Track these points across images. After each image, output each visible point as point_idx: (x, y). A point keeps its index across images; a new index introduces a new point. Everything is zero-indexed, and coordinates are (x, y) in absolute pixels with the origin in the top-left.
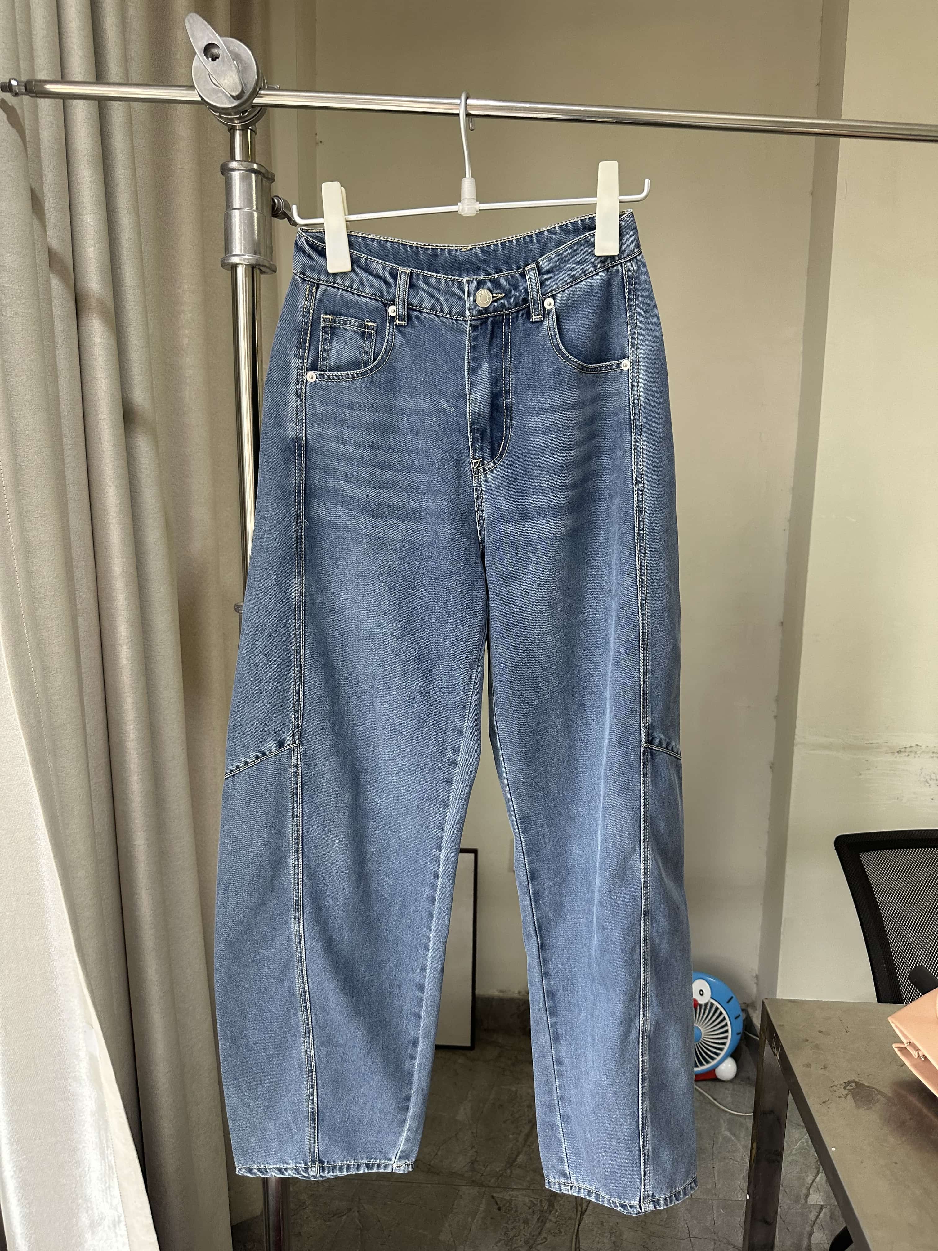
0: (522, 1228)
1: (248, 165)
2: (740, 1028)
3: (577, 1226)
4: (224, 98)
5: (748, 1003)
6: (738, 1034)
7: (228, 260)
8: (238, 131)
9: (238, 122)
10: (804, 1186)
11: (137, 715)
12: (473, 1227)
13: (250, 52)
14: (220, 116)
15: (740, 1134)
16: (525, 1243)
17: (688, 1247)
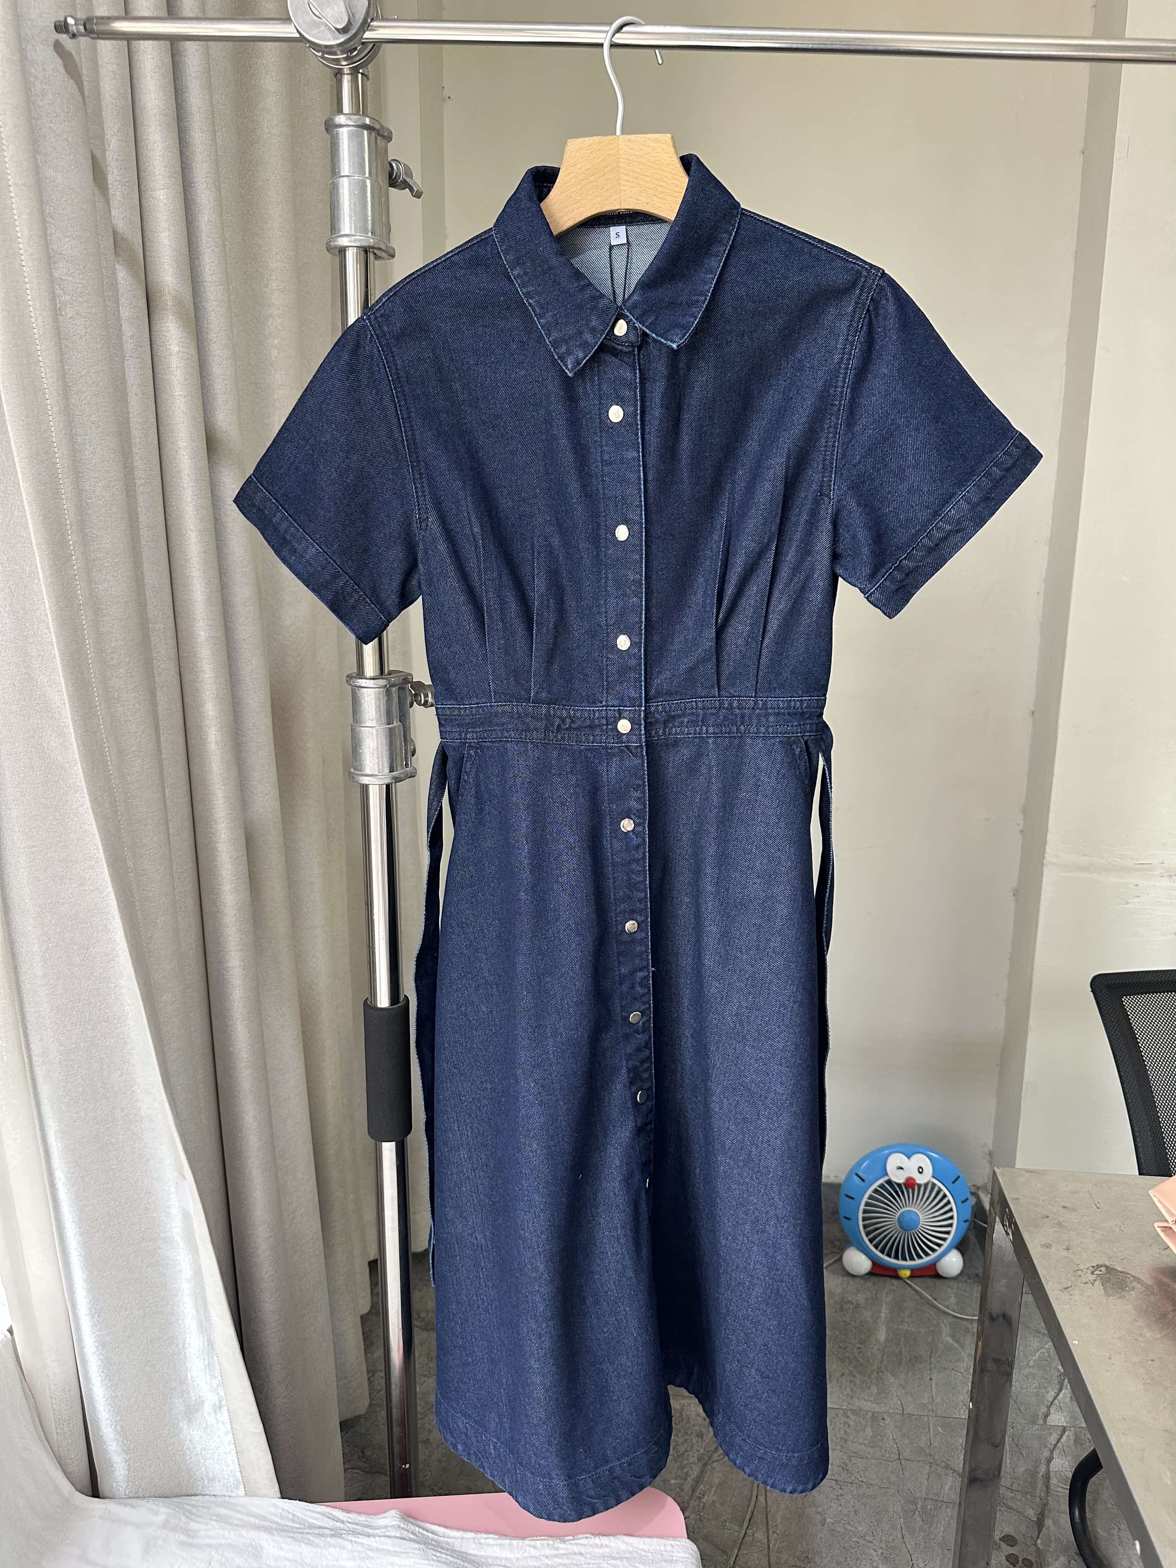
1: (359, 120)
2: (968, 1214)
4: (327, 32)
5: (979, 1185)
6: (965, 1221)
7: (335, 241)
8: (346, 76)
9: (346, 63)
14: (322, 57)
15: (965, 1340)
16: (699, 1460)
17: (897, 1470)
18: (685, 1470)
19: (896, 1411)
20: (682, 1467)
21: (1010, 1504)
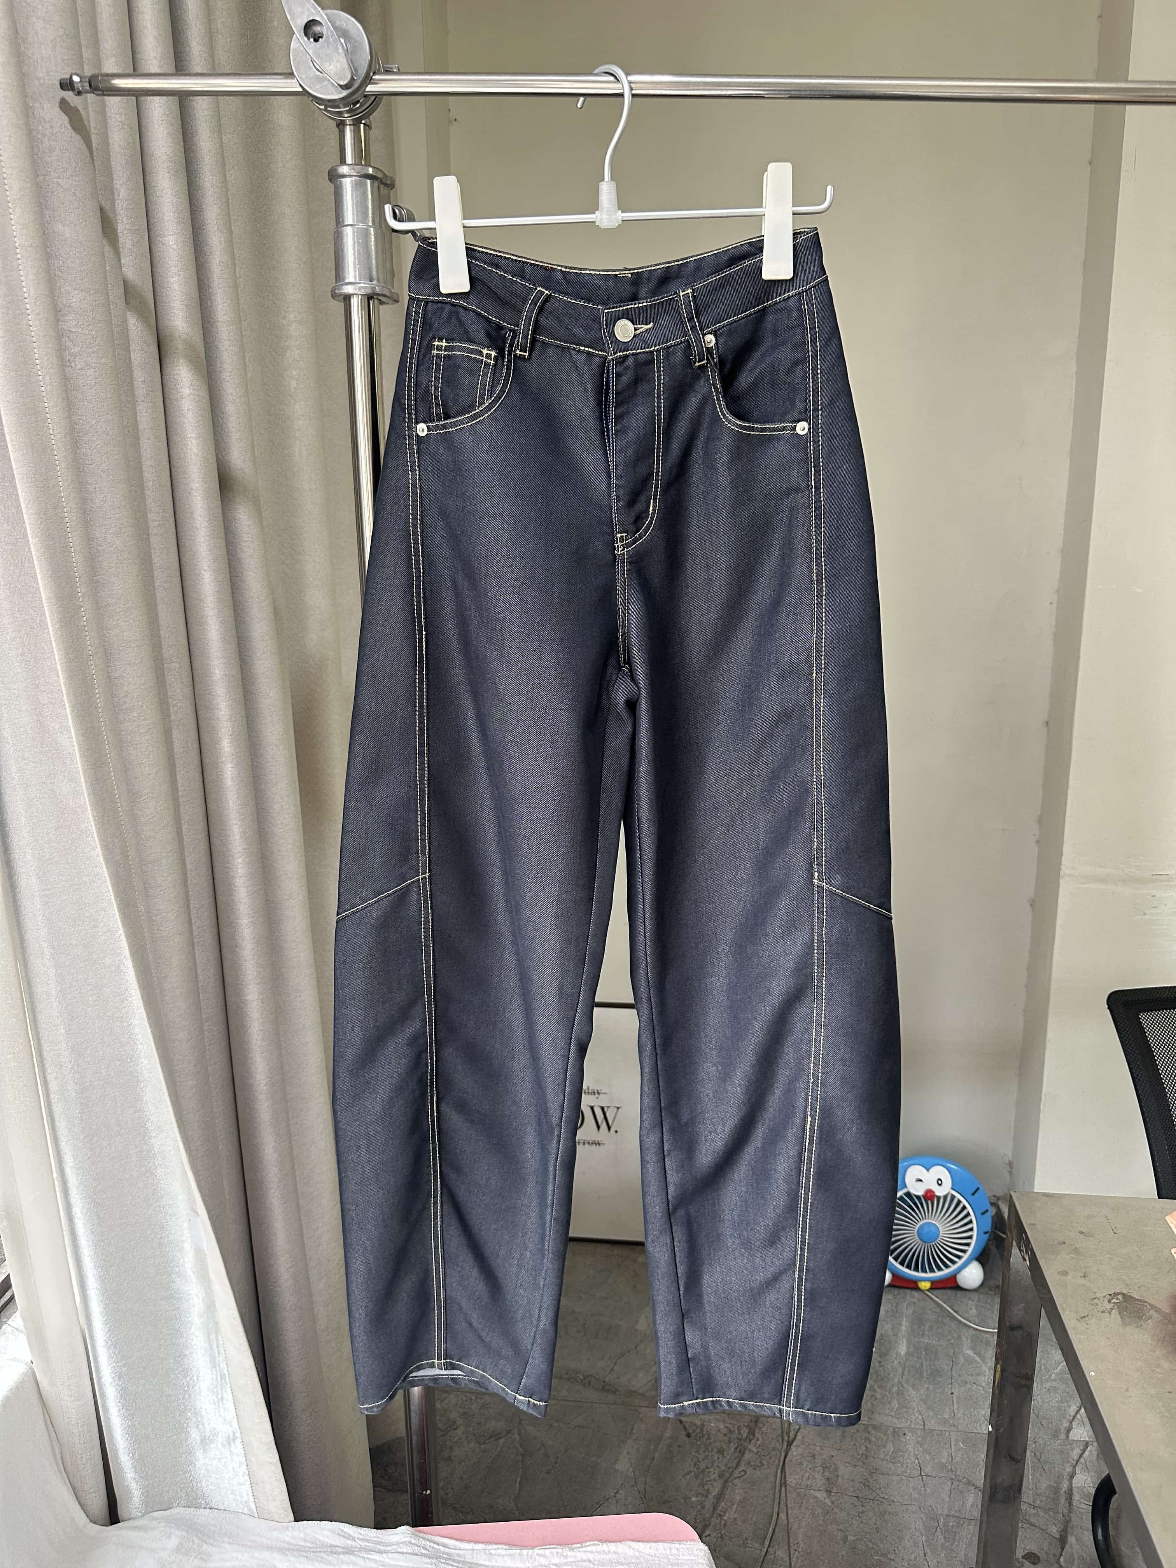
0: (716, 1459)
1: (362, 169)
2: (988, 1226)
3: (782, 1458)
4: (330, 86)
5: (998, 1195)
6: (985, 1233)
7: (340, 289)
8: (348, 127)
9: (349, 115)
10: (1065, 1418)
11: (244, 847)
12: (657, 1455)
13: (360, 28)
14: (326, 110)
15: (985, 1353)
16: (719, 1476)
17: (919, 1486)
18: (706, 1487)
19: (917, 1427)
20: (703, 1485)
21: (1032, 1520)
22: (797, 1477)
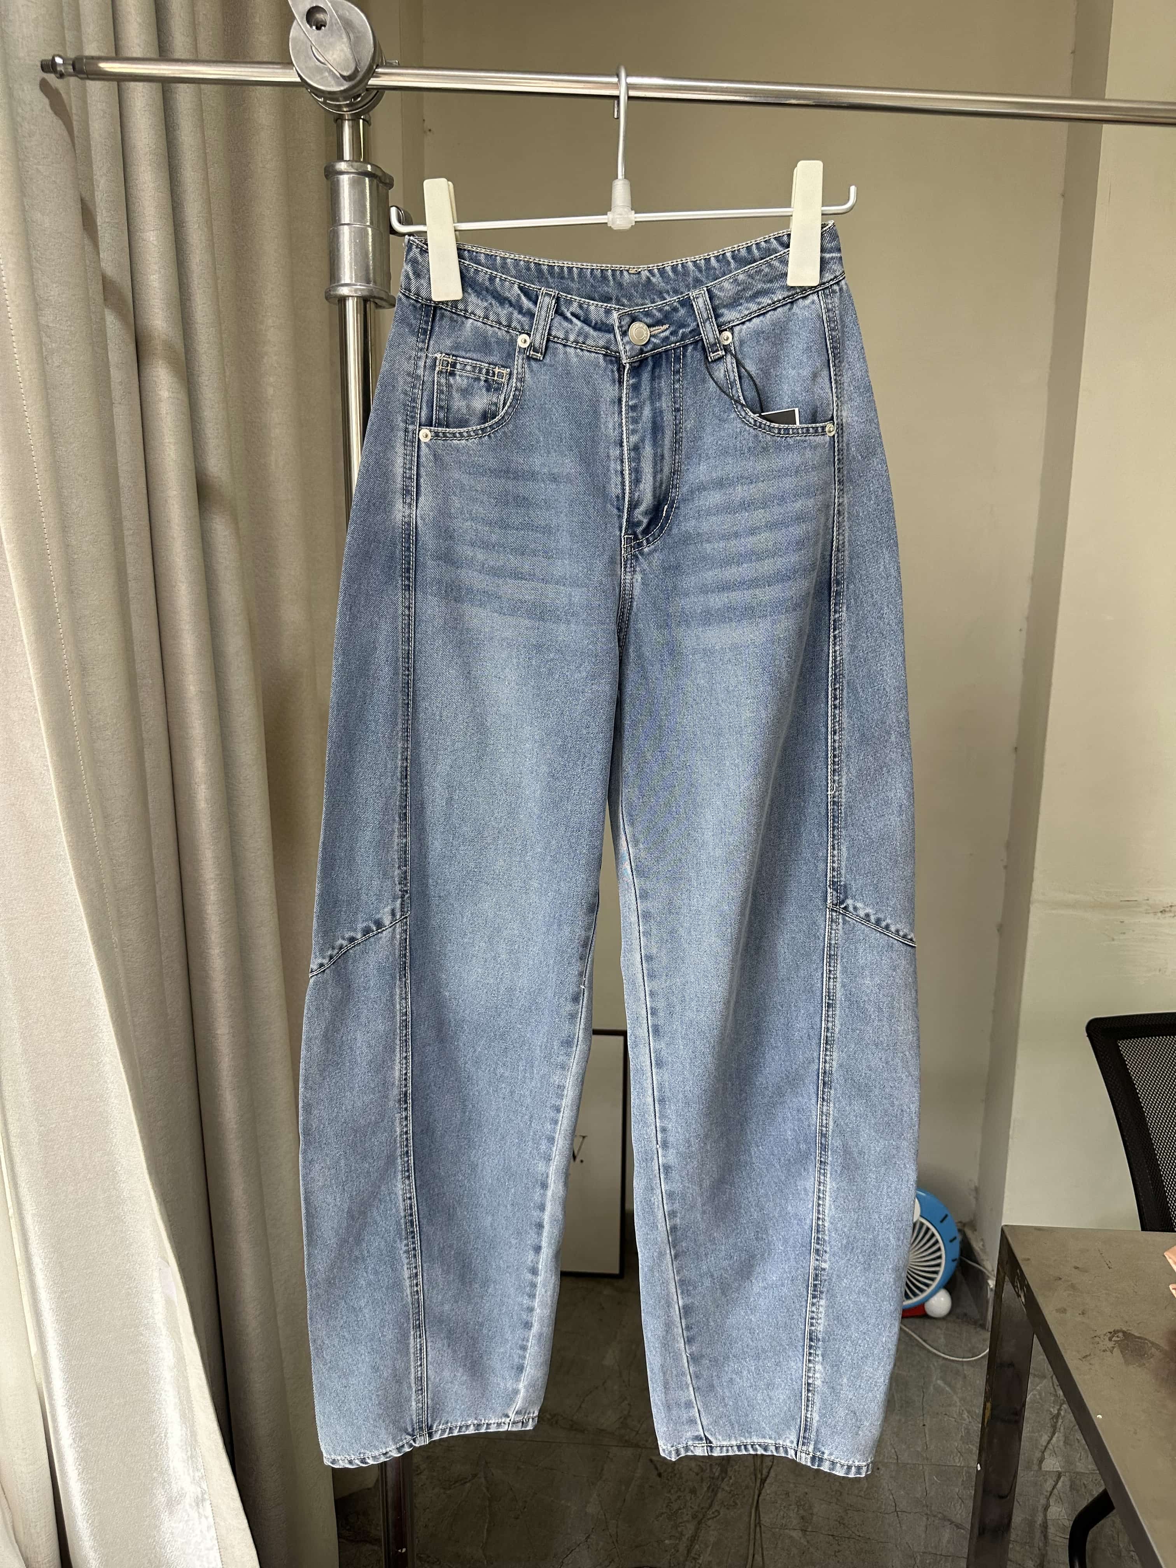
0: (688, 1499)
1: (360, 167)
2: (955, 1253)
3: (756, 1497)
4: (331, 79)
5: (965, 1221)
6: (953, 1260)
7: (335, 290)
8: (347, 122)
9: (348, 109)
10: (1037, 1448)
11: (217, 872)
12: (628, 1496)
13: (364, 18)
14: (324, 103)
15: (956, 1383)
16: (692, 1517)
17: (895, 1523)
18: (679, 1529)
19: (891, 1461)
20: (676, 1526)
21: (1016, 1559)
22: (771, 1516)
